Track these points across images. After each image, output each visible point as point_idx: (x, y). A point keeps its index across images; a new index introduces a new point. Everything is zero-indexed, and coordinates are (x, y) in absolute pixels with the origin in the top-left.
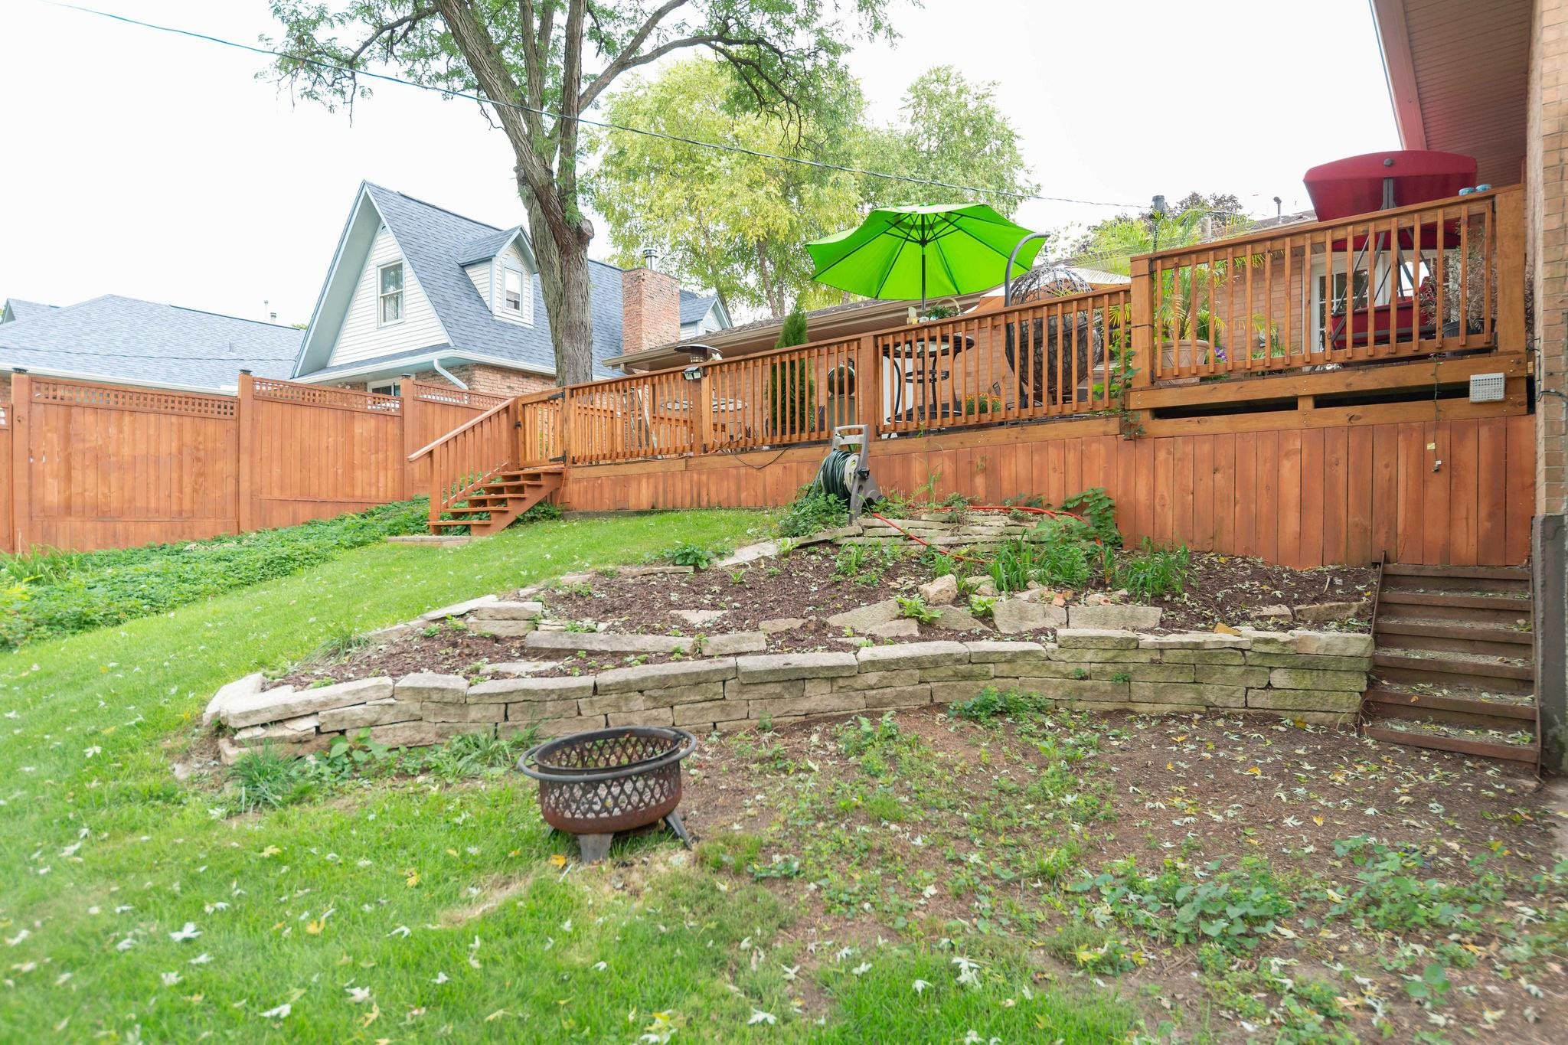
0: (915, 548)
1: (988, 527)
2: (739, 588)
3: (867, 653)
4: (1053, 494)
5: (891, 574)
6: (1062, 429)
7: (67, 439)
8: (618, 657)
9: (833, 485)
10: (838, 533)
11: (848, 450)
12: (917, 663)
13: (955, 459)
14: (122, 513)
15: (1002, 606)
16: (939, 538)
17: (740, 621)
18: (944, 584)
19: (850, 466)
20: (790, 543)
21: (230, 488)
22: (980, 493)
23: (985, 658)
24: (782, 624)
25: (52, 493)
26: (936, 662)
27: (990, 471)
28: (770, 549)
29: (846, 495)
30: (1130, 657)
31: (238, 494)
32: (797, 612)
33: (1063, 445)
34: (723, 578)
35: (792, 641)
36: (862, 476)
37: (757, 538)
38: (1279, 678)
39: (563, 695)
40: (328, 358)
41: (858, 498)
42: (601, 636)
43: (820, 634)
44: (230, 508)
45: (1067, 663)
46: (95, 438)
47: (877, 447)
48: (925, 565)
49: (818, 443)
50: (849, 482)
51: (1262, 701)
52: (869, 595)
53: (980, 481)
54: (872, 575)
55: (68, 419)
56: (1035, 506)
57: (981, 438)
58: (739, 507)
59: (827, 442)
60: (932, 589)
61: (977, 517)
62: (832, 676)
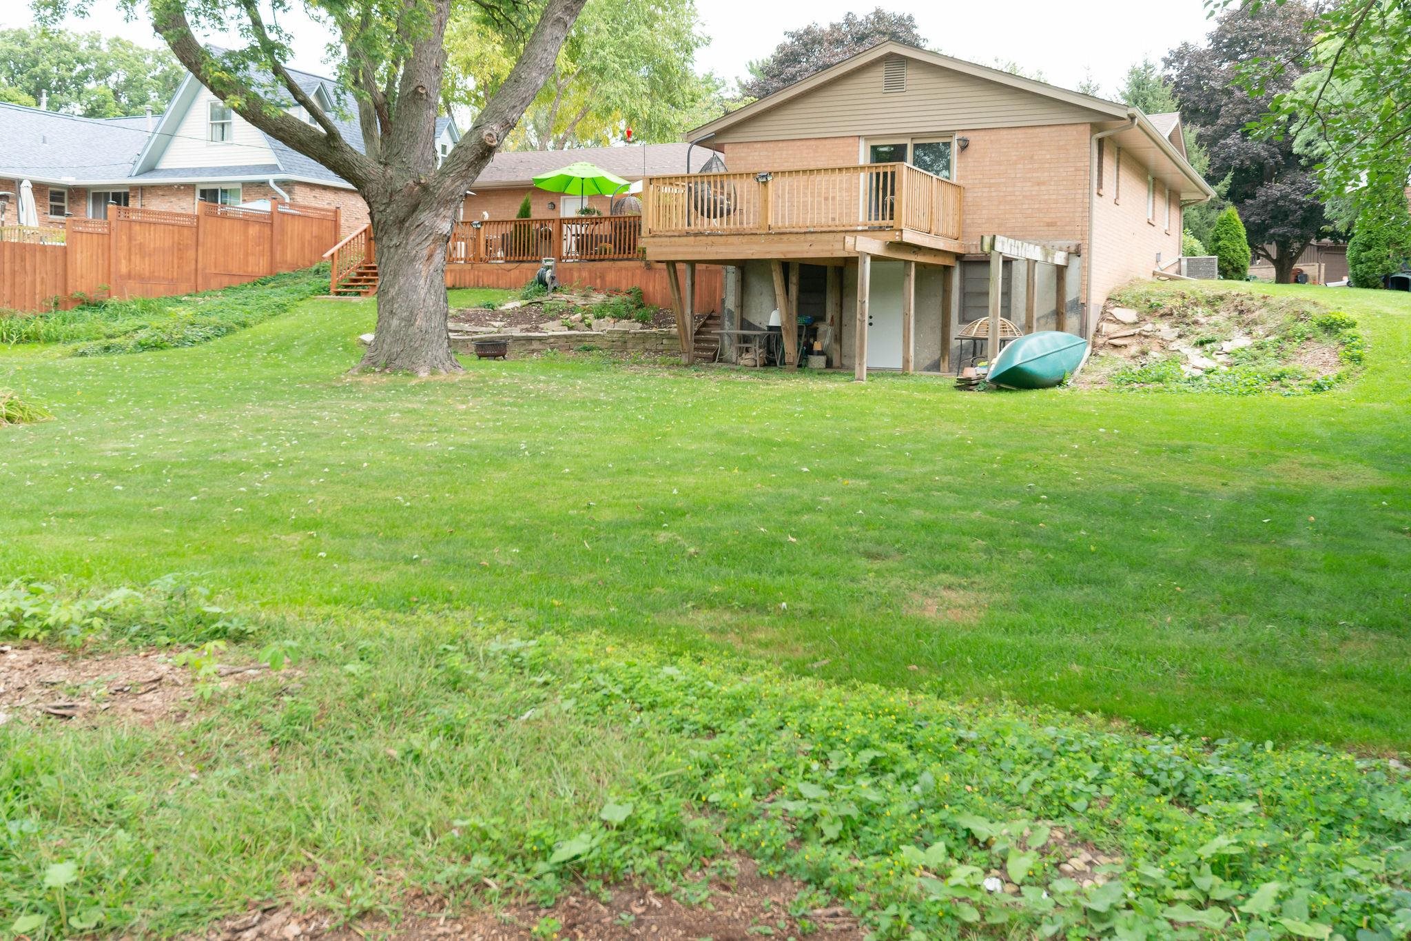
0: (571, 305)
1: (598, 298)
2: (509, 316)
3: (550, 333)
4: (623, 288)
5: (561, 313)
6: (626, 263)
7: (130, 239)
8: (476, 333)
9: (542, 281)
10: (543, 299)
11: (548, 268)
12: (565, 336)
13: (590, 271)
14: (150, 279)
15: (594, 322)
16: (580, 302)
17: (510, 325)
18: (579, 315)
19: (548, 274)
20: (525, 302)
21: (193, 267)
22: (599, 286)
23: (585, 336)
24: (525, 326)
25: (124, 269)
26: (571, 336)
27: (602, 278)
28: (518, 304)
29: (546, 285)
30: (627, 336)
31: (196, 270)
32: (529, 323)
33: (626, 269)
34: (503, 313)
35: (528, 330)
36: (553, 278)
37: (513, 300)
38: (665, 341)
39: (464, 341)
40: (157, 162)
41: (551, 287)
42: (467, 327)
43: (536, 329)
44: (193, 278)
45: (609, 337)
46: (139, 239)
47: (560, 265)
48: (572, 311)
49: (536, 261)
50: (547, 280)
51: (660, 347)
52: (553, 319)
53: (598, 281)
54: (554, 313)
55: (130, 228)
56: (617, 291)
57: (598, 264)
58: (498, 287)
59: (539, 261)
60: (573, 318)
61: (595, 294)
62: (540, 339)
